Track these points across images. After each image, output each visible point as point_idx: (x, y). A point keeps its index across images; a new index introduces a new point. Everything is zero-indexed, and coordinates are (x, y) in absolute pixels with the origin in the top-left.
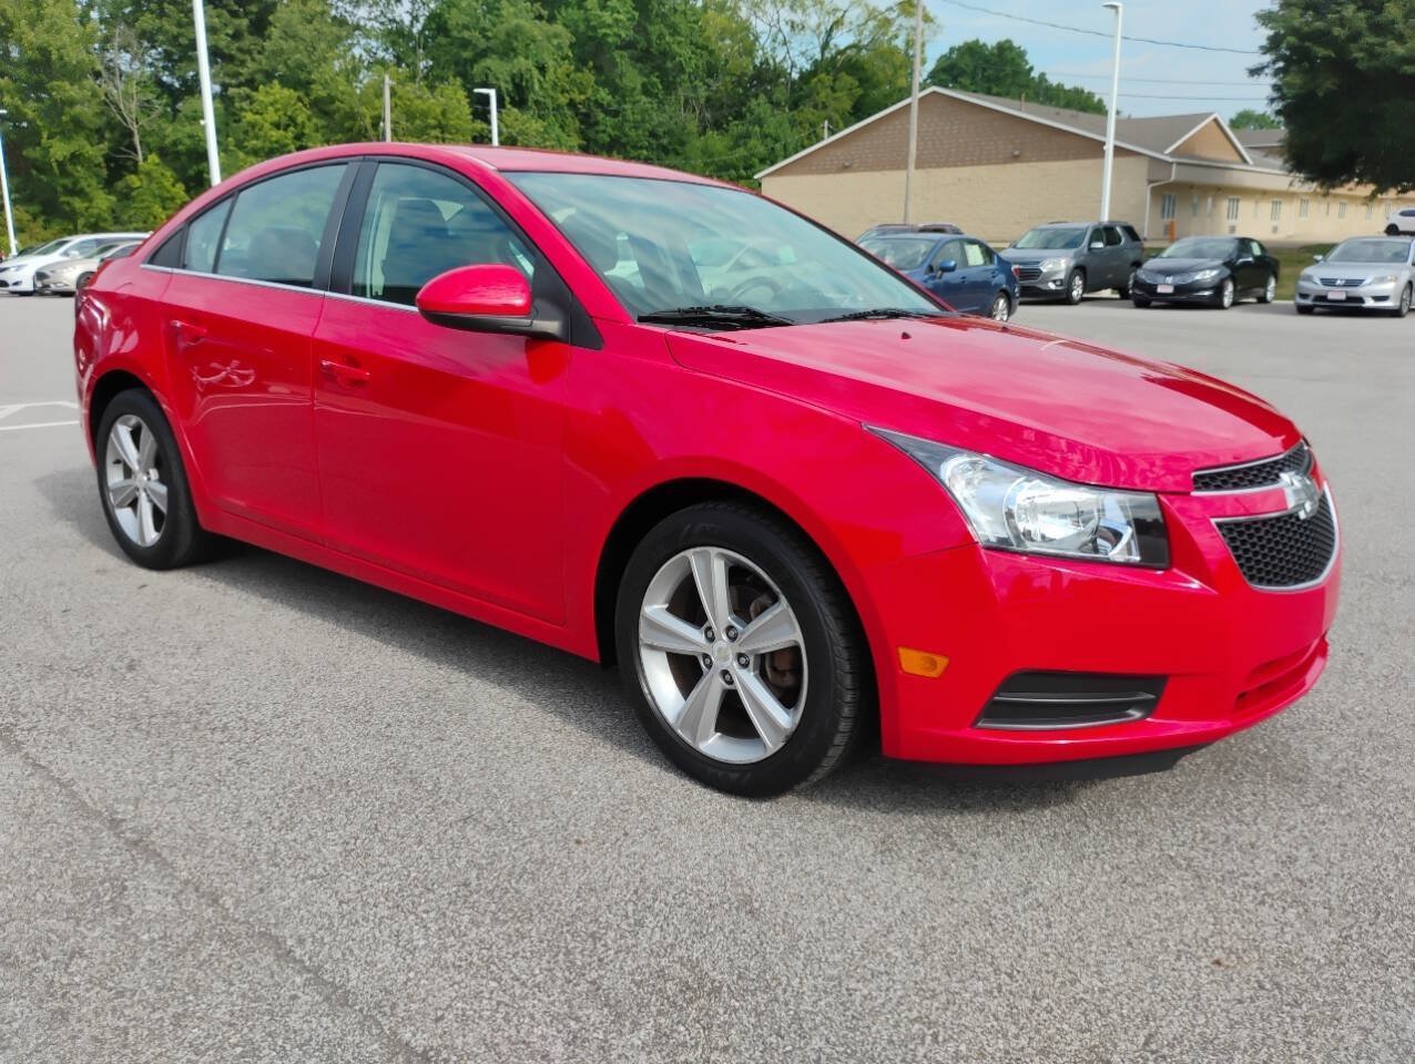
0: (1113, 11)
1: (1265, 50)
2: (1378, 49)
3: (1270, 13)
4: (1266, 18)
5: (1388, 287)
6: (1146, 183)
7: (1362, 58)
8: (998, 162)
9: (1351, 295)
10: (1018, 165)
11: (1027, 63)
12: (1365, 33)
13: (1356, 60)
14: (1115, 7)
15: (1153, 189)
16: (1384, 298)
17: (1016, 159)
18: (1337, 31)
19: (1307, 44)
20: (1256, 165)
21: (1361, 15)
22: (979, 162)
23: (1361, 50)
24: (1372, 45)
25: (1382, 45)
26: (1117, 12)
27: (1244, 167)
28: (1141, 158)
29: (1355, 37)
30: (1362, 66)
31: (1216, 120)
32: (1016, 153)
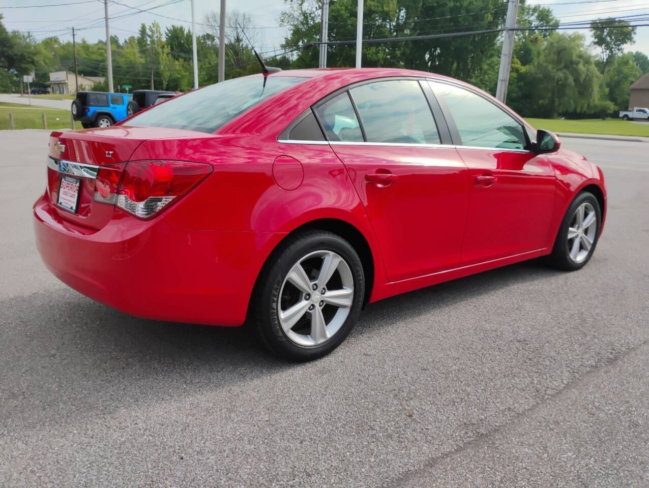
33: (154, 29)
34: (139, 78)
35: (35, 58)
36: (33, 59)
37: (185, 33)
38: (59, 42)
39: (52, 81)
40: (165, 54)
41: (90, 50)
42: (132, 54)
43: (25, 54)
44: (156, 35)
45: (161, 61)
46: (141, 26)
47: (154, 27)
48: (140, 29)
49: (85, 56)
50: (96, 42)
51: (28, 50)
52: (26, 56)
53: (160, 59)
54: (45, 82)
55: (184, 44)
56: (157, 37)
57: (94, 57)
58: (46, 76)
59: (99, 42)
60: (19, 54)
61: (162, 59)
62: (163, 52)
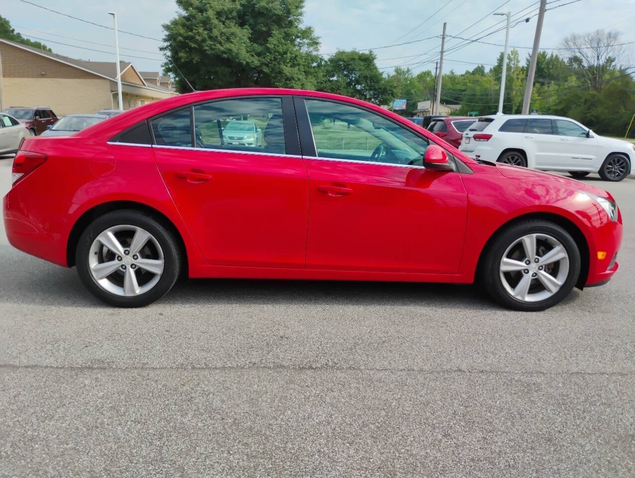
0: (112, 16)
1: (165, 40)
2: (213, 47)
3: (168, 25)
4: (167, 27)
5: (252, 140)
6: (110, 92)
7: (208, 50)
8: (33, 77)
9: (240, 143)
10: (44, 79)
11: (11, 27)
12: (207, 39)
13: (206, 50)
14: (113, 14)
15: (113, 94)
16: (252, 144)
17: (43, 76)
18: (197, 37)
19: (187, 41)
20: (148, 86)
21: (205, 32)
22: (24, 76)
23: (207, 46)
24: (211, 45)
25: (215, 45)
26: (114, 17)
27: (143, 87)
28: (105, 80)
29: (204, 41)
30: (209, 52)
31: (132, 66)
32: (43, 73)
33: (512, 57)
34: (490, 104)
35: (395, 91)
36: (393, 91)
37: (547, 57)
38: (431, 75)
39: (419, 110)
40: (519, 80)
41: (456, 81)
42: (488, 82)
43: (387, 87)
44: (513, 62)
45: (514, 88)
46: (500, 54)
47: (512, 54)
48: (499, 57)
49: (450, 86)
50: (464, 73)
51: (391, 84)
52: (388, 89)
53: (514, 84)
54: (413, 110)
55: (543, 69)
56: (514, 64)
57: (459, 87)
58: (414, 106)
59: (466, 73)
60: (383, 87)
61: (515, 86)
62: (518, 79)
